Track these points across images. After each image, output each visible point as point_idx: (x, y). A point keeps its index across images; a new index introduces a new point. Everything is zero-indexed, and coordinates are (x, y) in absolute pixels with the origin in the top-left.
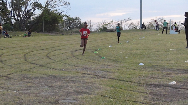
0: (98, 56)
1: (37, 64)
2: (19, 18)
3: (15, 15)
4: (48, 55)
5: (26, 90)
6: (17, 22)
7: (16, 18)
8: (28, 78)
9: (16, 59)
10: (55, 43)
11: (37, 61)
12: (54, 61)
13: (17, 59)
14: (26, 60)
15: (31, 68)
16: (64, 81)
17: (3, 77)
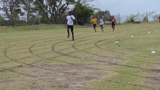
0: (117, 46)
1: (61, 54)
2: (54, 13)
3: (51, 10)
4: (74, 45)
5: (44, 76)
6: (52, 16)
7: (52, 12)
8: (49, 66)
9: (44, 49)
10: (84, 34)
11: (62, 50)
12: (77, 51)
13: (46, 49)
14: (53, 50)
15: (55, 56)
16: (80, 68)
17: (28, 65)
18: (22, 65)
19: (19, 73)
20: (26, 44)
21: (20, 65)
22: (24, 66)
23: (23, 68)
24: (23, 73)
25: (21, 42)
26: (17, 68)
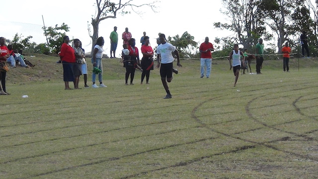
17: (299, 136)
18: (289, 136)
19: (287, 152)
20: (285, 95)
21: (285, 136)
22: (292, 139)
23: (291, 142)
24: (294, 151)
25: (273, 90)
26: (280, 142)
